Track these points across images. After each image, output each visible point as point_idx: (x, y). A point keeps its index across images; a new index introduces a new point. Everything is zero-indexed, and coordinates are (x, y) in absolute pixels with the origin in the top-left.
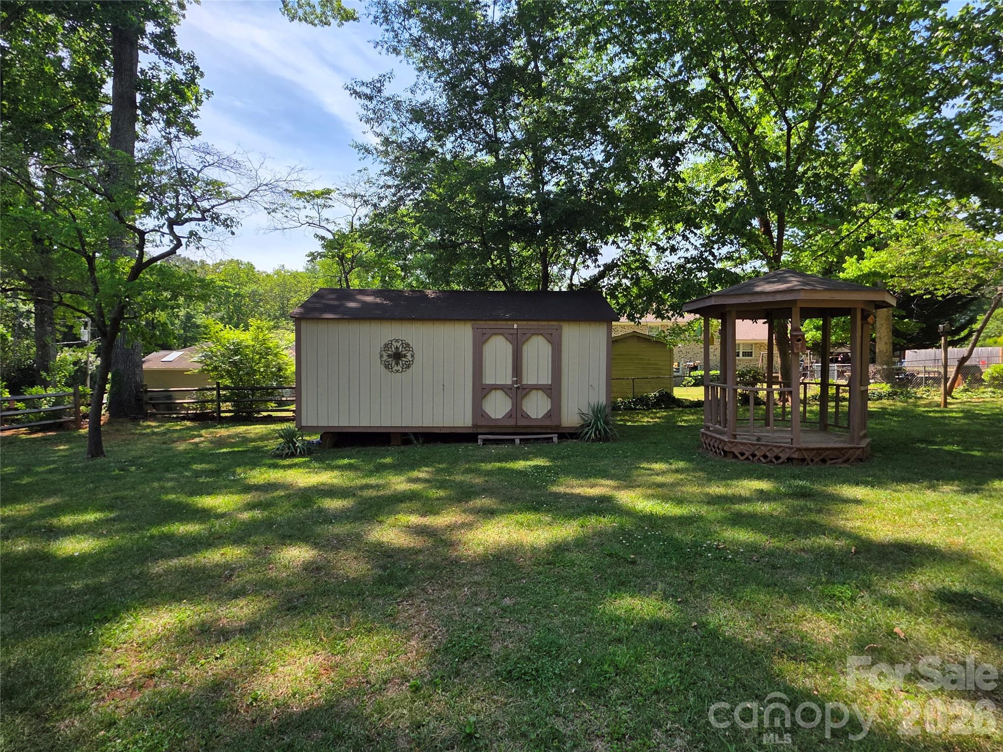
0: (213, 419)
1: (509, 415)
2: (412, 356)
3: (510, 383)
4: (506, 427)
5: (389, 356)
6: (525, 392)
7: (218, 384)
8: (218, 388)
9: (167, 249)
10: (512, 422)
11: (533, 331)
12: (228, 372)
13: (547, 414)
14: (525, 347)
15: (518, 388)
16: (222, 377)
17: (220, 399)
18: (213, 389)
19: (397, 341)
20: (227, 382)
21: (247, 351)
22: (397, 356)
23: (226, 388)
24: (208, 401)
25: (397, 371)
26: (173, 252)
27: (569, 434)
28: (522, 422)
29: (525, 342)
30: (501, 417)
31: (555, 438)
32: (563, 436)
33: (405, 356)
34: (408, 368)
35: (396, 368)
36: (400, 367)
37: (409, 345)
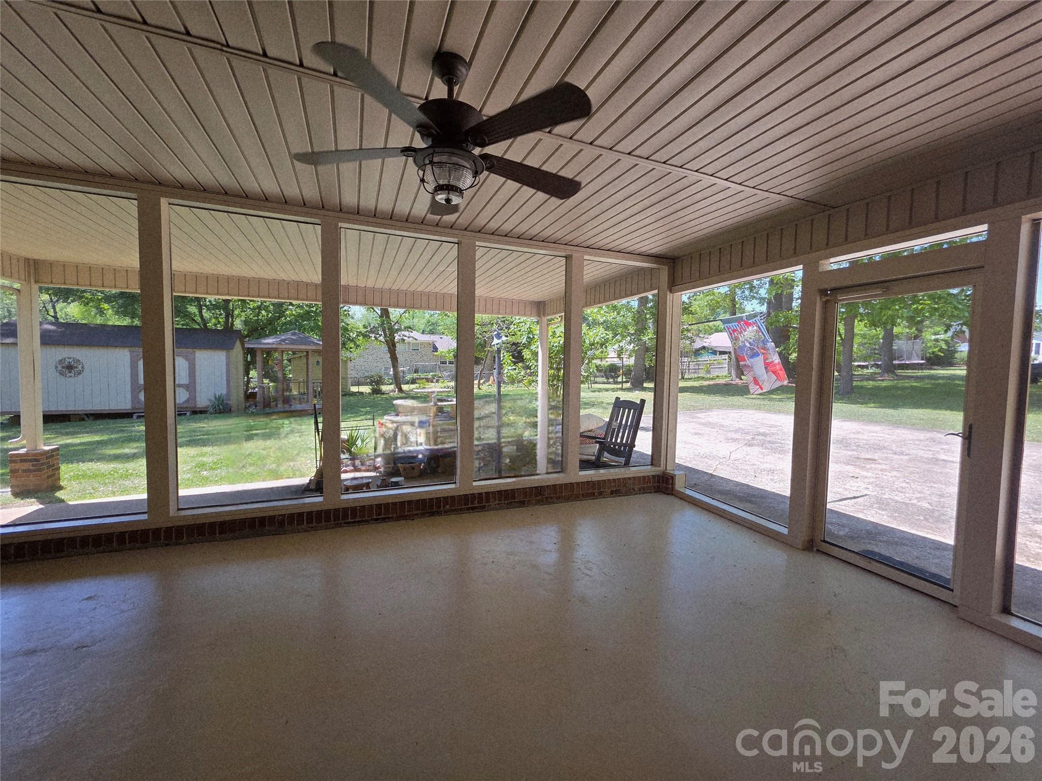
2: (83, 367)
5: (63, 368)
13: (187, 401)
19: (68, 358)
22: (70, 368)
25: (71, 376)
27: (199, 411)
31: (188, 414)
32: (195, 412)
33: (76, 367)
34: (80, 374)
35: (69, 374)
36: (71, 374)
37: (79, 361)
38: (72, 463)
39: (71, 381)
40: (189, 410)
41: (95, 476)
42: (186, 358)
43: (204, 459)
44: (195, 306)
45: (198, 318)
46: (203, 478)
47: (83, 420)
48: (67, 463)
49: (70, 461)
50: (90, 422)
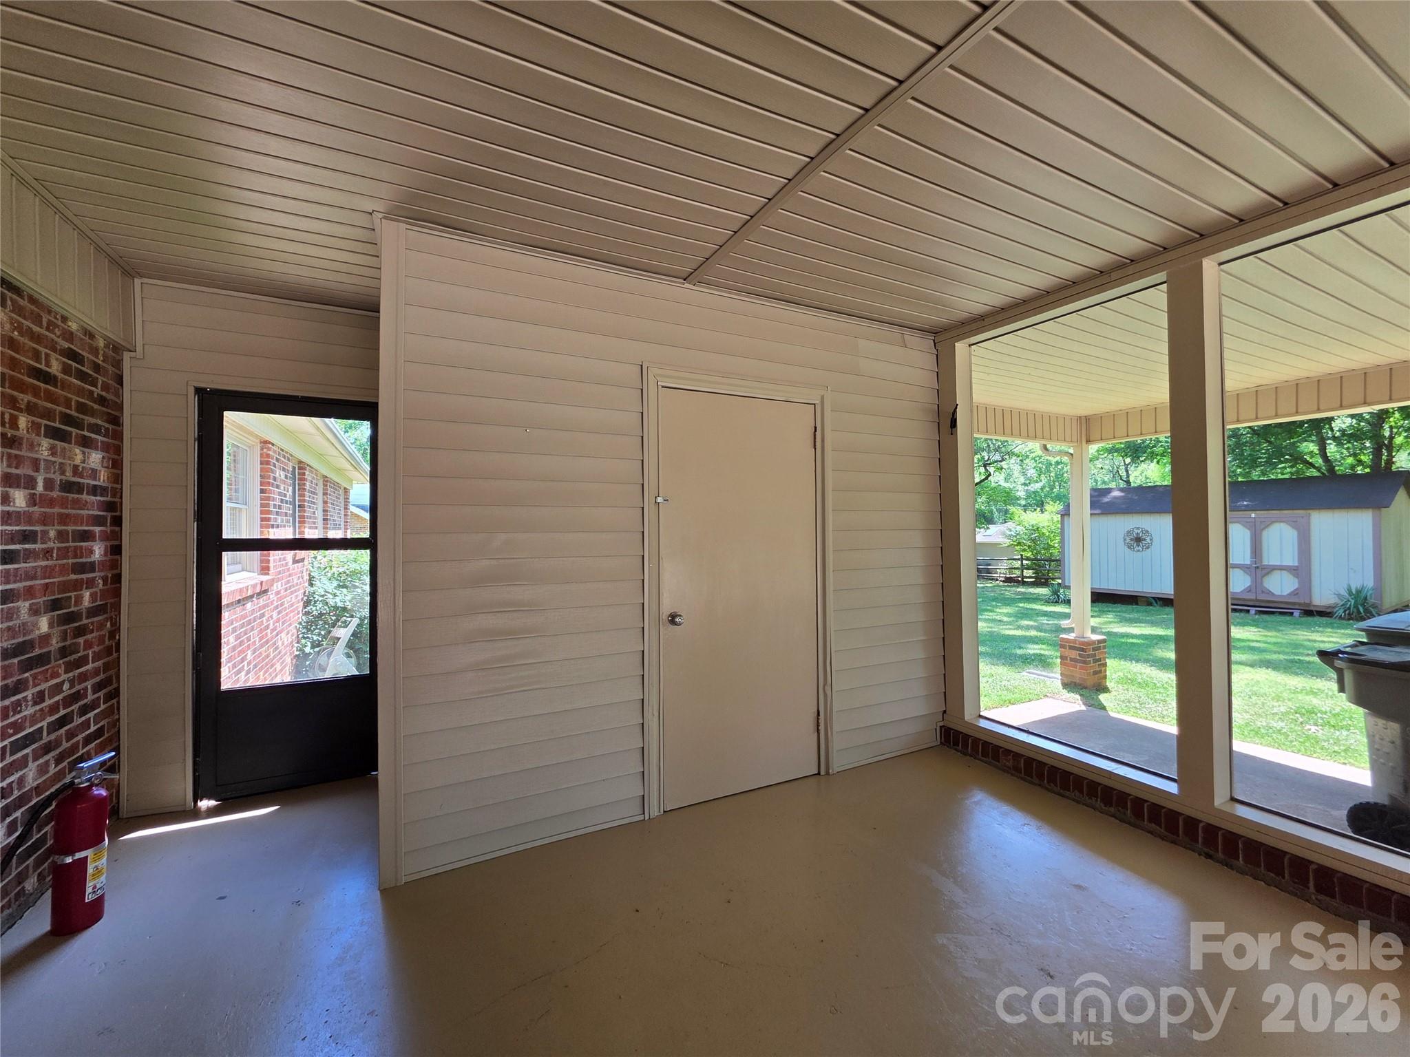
0: (1018, 582)
1: (1249, 590)
2: (1151, 540)
3: (1249, 563)
4: (1244, 600)
5: (1131, 540)
6: (1264, 572)
7: (1022, 555)
8: (1022, 559)
9: (983, 477)
10: (1252, 596)
11: (1273, 520)
12: (1029, 547)
13: (1292, 592)
14: (1265, 533)
15: (1257, 567)
16: (1024, 550)
17: (1023, 567)
18: (1018, 559)
19: (1138, 528)
20: (1029, 554)
21: (1044, 531)
22: (1138, 540)
23: (1028, 559)
24: (1015, 568)
25: (1139, 551)
26: (986, 478)
27: (1317, 611)
28: (1261, 597)
29: (1264, 528)
30: (1239, 591)
31: (1296, 613)
32: (1309, 612)
33: (1145, 540)
34: (1148, 548)
35: (1137, 548)
36: (1140, 548)
37: (1147, 532)
38: (1125, 660)
39: (1136, 556)
40: (1297, 607)
41: (1143, 685)
42: (1294, 524)
43: (1315, 701)
44: (1312, 441)
45: (1319, 461)
46: (1308, 738)
47: (1150, 604)
48: (1120, 659)
49: (1124, 657)
50: (1158, 608)
